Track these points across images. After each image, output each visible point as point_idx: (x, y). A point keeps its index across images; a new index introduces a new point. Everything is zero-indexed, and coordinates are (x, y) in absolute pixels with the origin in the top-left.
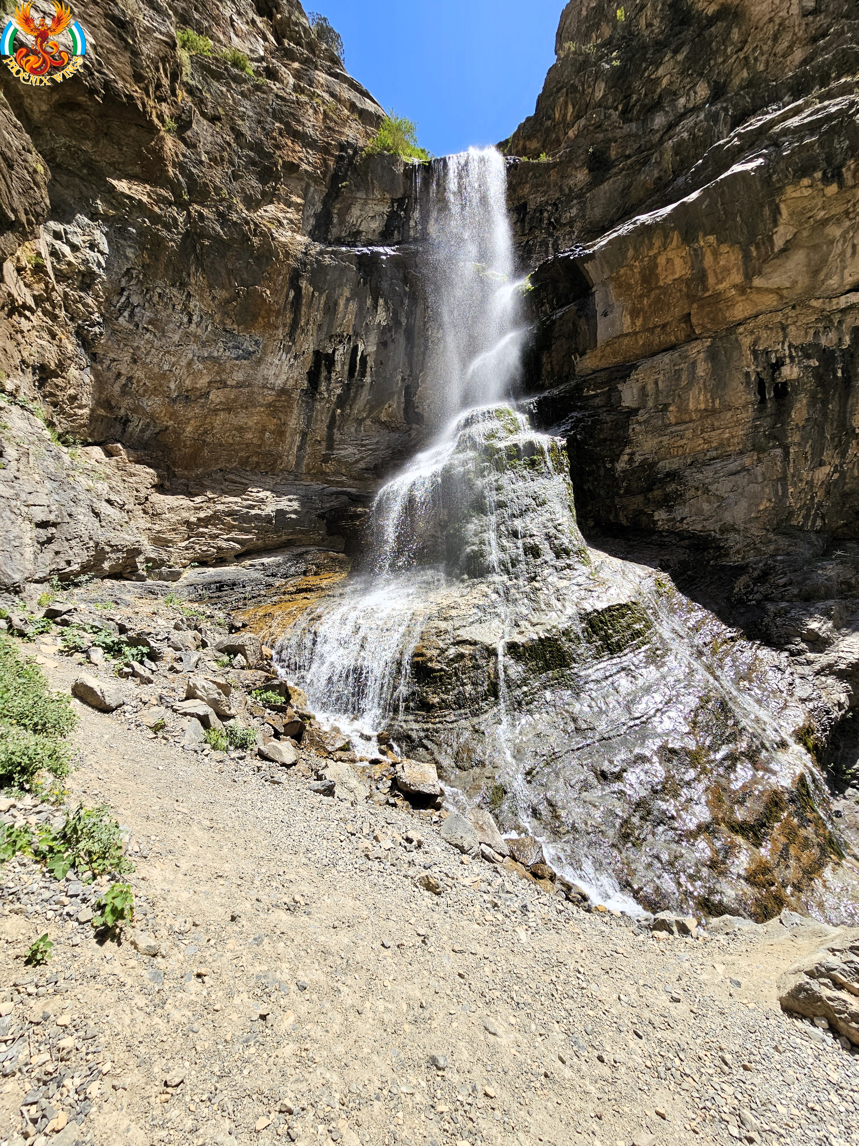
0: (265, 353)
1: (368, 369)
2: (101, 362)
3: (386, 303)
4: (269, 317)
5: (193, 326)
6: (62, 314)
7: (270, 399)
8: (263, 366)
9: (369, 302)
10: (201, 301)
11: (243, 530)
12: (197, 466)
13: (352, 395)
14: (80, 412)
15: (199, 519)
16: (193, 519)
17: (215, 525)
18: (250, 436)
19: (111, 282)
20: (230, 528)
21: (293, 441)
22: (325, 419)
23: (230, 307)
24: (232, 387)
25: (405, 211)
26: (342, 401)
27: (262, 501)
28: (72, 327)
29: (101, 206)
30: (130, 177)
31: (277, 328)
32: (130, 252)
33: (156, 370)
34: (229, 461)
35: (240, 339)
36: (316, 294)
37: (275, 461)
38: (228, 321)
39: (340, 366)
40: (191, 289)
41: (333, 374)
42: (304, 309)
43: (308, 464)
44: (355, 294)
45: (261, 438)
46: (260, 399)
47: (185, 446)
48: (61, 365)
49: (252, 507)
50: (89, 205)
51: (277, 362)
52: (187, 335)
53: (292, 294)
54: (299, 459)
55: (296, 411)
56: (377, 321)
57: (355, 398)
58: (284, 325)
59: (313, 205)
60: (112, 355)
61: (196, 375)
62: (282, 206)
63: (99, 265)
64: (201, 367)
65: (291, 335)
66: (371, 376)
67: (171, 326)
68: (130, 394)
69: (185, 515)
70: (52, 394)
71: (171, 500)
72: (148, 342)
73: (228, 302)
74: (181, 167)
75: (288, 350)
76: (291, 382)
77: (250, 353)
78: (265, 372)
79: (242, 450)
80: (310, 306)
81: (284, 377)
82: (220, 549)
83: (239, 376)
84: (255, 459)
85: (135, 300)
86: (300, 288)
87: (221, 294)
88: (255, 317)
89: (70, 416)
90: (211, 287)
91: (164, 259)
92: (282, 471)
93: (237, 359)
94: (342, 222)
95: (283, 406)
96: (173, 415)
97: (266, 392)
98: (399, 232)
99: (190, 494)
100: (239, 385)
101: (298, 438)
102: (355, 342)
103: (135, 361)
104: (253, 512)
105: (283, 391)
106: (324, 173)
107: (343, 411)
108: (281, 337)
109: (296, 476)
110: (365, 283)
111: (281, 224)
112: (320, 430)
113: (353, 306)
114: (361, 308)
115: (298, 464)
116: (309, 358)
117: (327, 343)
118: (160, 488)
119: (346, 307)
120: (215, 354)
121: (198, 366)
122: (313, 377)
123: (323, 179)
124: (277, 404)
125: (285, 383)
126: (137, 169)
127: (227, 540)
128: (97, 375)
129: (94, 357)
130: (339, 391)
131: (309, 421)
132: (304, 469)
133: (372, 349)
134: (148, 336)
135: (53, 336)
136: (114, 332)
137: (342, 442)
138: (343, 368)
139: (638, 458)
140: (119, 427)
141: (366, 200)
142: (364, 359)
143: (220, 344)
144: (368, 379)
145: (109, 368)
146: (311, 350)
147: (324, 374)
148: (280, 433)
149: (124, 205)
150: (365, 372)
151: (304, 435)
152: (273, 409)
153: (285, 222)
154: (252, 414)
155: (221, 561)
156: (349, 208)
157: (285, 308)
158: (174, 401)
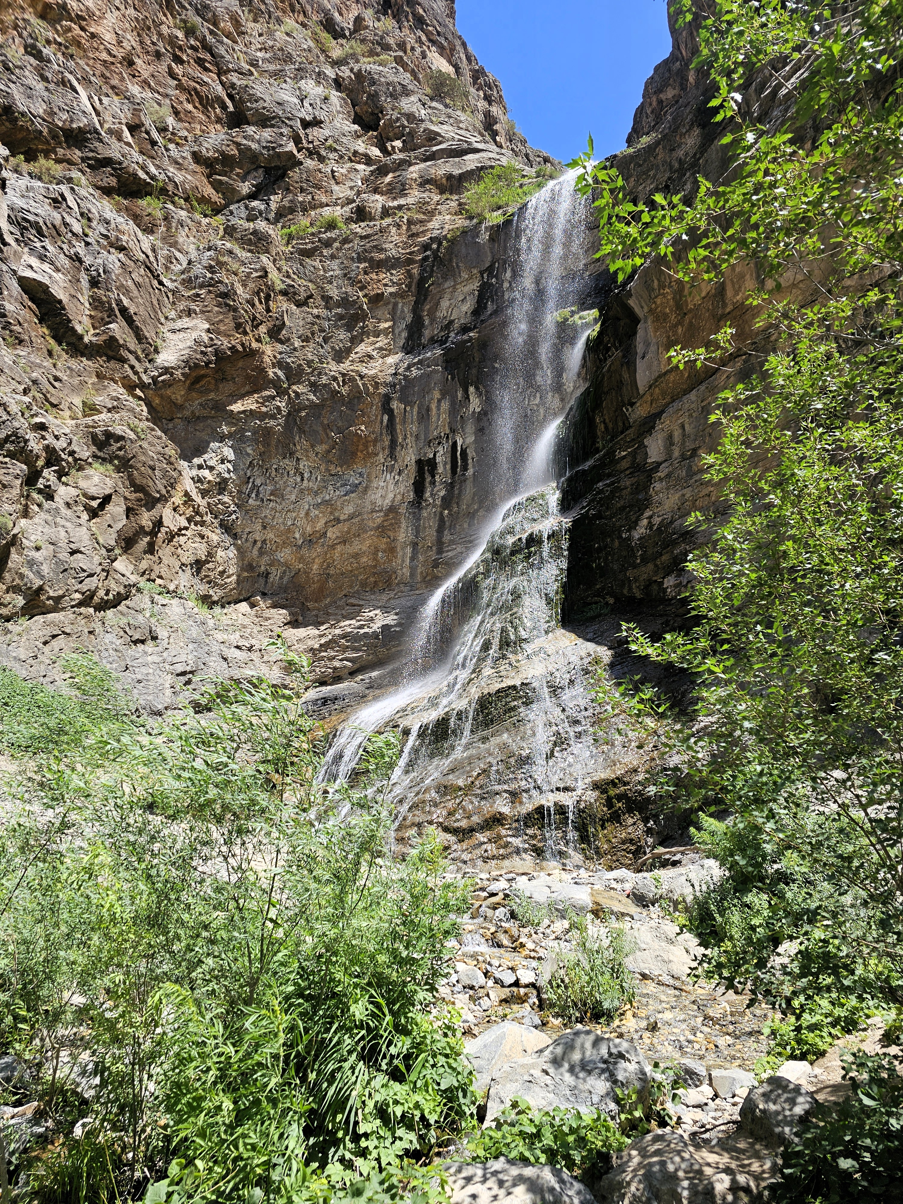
0: (370, 481)
1: (470, 461)
2: (241, 538)
3: (477, 388)
4: (367, 447)
5: (305, 482)
6: (208, 518)
7: (379, 521)
8: (370, 493)
9: (460, 394)
10: (308, 460)
11: (356, 649)
12: (325, 598)
13: (456, 492)
14: (228, 580)
15: (321, 645)
16: (317, 646)
17: (332, 648)
18: (365, 559)
19: (239, 477)
20: (345, 649)
21: (404, 554)
22: (433, 524)
23: (331, 455)
24: (345, 520)
25: (496, 277)
26: (447, 502)
27: (372, 620)
28: (216, 522)
29: (225, 429)
30: (242, 397)
31: (377, 455)
32: (249, 450)
33: (282, 528)
34: (351, 587)
35: (346, 477)
36: (408, 409)
37: (390, 578)
38: (332, 467)
39: (443, 468)
40: (298, 455)
41: (437, 477)
42: (398, 427)
43: (422, 573)
44: (444, 394)
45: (375, 559)
46: (371, 524)
47: (314, 583)
48: (210, 555)
49: (361, 627)
50: (218, 433)
51: (382, 484)
52: (302, 491)
53: (386, 418)
54: (413, 569)
55: (403, 525)
56: (471, 410)
57: (460, 494)
58: (383, 449)
59: (404, 319)
60: (247, 530)
61: (313, 521)
62: (372, 339)
63: (229, 471)
64: (317, 512)
65: (392, 455)
66: (474, 467)
67: (289, 489)
68: (265, 553)
69: (310, 643)
70: (206, 576)
71: (301, 632)
72: (272, 509)
73: (329, 451)
74: (280, 364)
75: (391, 469)
76: (399, 497)
77: (356, 486)
78: (373, 497)
79: (360, 573)
80: (404, 422)
81: (391, 496)
82: (335, 668)
83: (349, 509)
84: (372, 579)
85: (258, 482)
86: (392, 410)
87: (321, 448)
88: (354, 454)
89: (222, 585)
90: (313, 446)
91: (274, 442)
92: (398, 584)
93: (345, 495)
94: (433, 320)
95: (391, 524)
96: (301, 559)
97: (375, 515)
98: (492, 302)
99: (317, 624)
100: (351, 517)
101: (409, 550)
102: (453, 438)
103: (265, 527)
104: (362, 631)
105: (392, 509)
106: (409, 286)
107: (450, 511)
108: (382, 460)
109: (411, 586)
110: (453, 379)
111: (370, 357)
112: (430, 534)
113: (445, 405)
114: (453, 404)
115: (412, 575)
116: (413, 468)
117: (427, 449)
118: (294, 623)
119: (438, 408)
120: (327, 498)
121: (315, 512)
122: (419, 487)
123: (409, 291)
124: (386, 524)
125: (393, 501)
126: (247, 388)
127: (341, 660)
128: (238, 548)
129: (235, 536)
130: (442, 493)
131: (417, 531)
132: (419, 578)
133: (470, 439)
134: (272, 504)
135: (202, 537)
136: (247, 512)
137: (452, 542)
138: (445, 468)
139: (657, 520)
140: (262, 581)
141: (454, 287)
142: (464, 452)
143: (330, 488)
144: (470, 472)
145: (247, 540)
146: (413, 461)
147: (428, 479)
148: (391, 550)
149: (241, 418)
150: (467, 464)
151: (415, 545)
152: (382, 530)
153: (374, 353)
154: (364, 539)
155: (337, 679)
156: (438, 303)
157: (381, 434)
158: (300, 547)
